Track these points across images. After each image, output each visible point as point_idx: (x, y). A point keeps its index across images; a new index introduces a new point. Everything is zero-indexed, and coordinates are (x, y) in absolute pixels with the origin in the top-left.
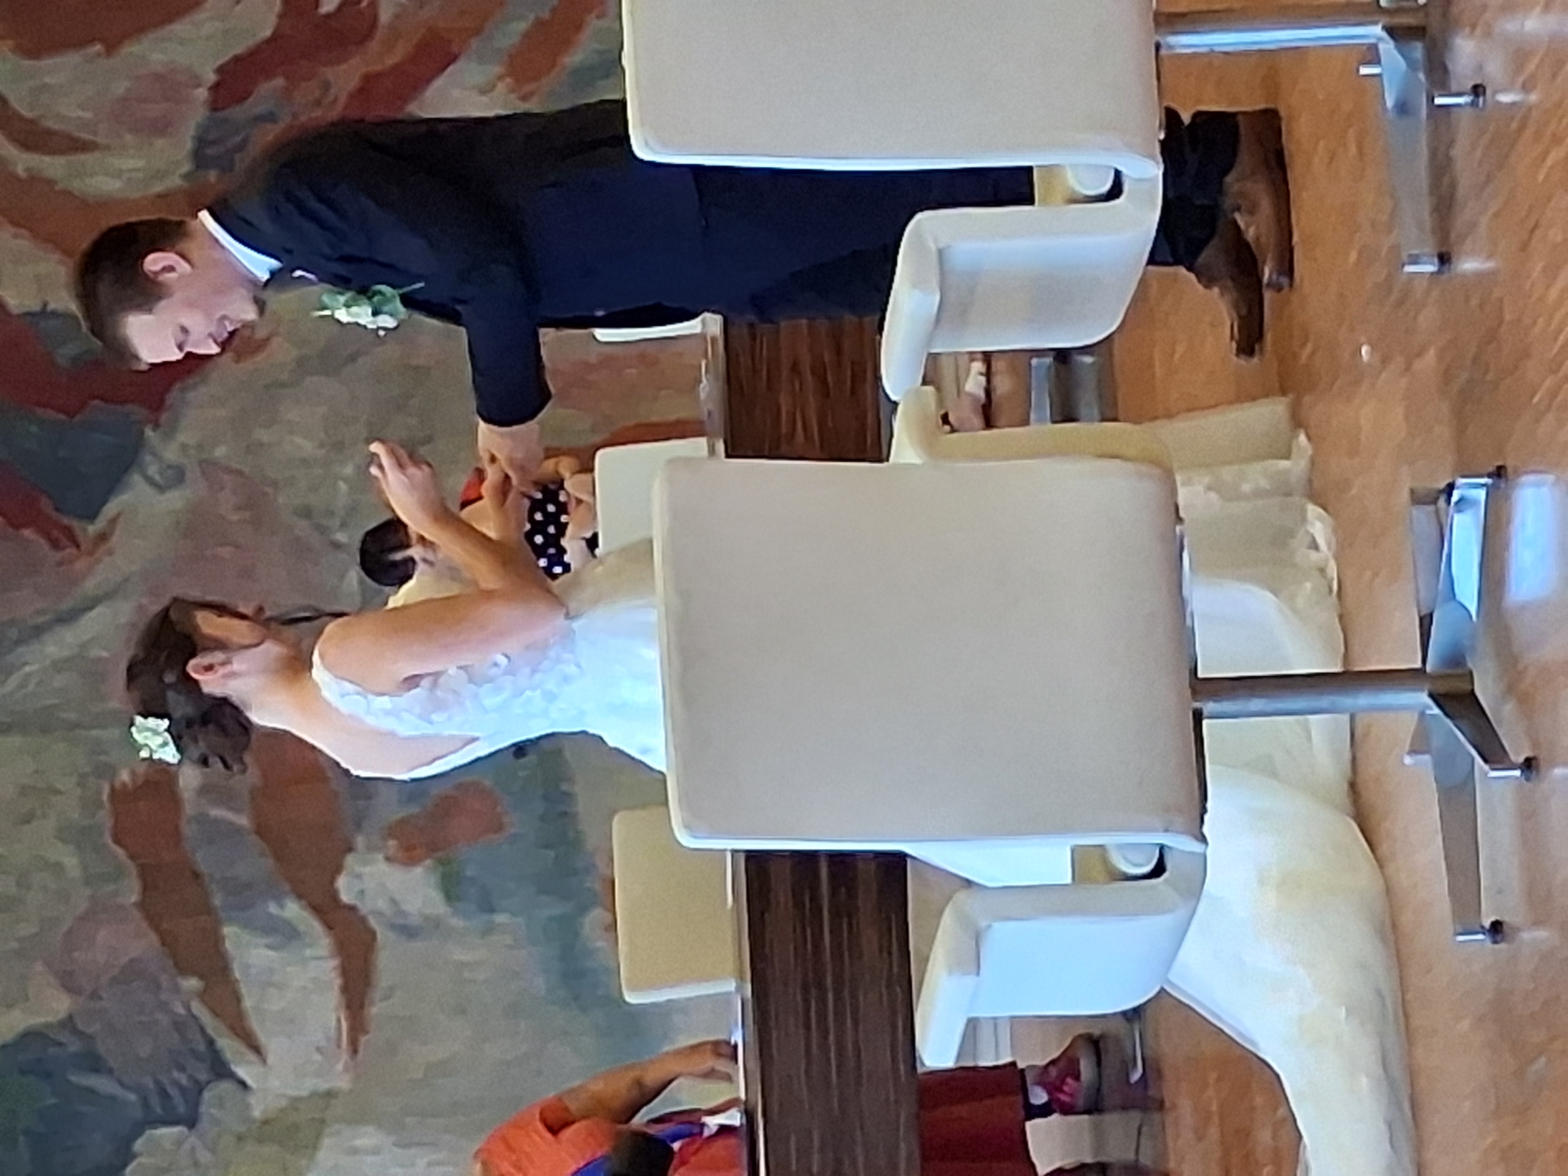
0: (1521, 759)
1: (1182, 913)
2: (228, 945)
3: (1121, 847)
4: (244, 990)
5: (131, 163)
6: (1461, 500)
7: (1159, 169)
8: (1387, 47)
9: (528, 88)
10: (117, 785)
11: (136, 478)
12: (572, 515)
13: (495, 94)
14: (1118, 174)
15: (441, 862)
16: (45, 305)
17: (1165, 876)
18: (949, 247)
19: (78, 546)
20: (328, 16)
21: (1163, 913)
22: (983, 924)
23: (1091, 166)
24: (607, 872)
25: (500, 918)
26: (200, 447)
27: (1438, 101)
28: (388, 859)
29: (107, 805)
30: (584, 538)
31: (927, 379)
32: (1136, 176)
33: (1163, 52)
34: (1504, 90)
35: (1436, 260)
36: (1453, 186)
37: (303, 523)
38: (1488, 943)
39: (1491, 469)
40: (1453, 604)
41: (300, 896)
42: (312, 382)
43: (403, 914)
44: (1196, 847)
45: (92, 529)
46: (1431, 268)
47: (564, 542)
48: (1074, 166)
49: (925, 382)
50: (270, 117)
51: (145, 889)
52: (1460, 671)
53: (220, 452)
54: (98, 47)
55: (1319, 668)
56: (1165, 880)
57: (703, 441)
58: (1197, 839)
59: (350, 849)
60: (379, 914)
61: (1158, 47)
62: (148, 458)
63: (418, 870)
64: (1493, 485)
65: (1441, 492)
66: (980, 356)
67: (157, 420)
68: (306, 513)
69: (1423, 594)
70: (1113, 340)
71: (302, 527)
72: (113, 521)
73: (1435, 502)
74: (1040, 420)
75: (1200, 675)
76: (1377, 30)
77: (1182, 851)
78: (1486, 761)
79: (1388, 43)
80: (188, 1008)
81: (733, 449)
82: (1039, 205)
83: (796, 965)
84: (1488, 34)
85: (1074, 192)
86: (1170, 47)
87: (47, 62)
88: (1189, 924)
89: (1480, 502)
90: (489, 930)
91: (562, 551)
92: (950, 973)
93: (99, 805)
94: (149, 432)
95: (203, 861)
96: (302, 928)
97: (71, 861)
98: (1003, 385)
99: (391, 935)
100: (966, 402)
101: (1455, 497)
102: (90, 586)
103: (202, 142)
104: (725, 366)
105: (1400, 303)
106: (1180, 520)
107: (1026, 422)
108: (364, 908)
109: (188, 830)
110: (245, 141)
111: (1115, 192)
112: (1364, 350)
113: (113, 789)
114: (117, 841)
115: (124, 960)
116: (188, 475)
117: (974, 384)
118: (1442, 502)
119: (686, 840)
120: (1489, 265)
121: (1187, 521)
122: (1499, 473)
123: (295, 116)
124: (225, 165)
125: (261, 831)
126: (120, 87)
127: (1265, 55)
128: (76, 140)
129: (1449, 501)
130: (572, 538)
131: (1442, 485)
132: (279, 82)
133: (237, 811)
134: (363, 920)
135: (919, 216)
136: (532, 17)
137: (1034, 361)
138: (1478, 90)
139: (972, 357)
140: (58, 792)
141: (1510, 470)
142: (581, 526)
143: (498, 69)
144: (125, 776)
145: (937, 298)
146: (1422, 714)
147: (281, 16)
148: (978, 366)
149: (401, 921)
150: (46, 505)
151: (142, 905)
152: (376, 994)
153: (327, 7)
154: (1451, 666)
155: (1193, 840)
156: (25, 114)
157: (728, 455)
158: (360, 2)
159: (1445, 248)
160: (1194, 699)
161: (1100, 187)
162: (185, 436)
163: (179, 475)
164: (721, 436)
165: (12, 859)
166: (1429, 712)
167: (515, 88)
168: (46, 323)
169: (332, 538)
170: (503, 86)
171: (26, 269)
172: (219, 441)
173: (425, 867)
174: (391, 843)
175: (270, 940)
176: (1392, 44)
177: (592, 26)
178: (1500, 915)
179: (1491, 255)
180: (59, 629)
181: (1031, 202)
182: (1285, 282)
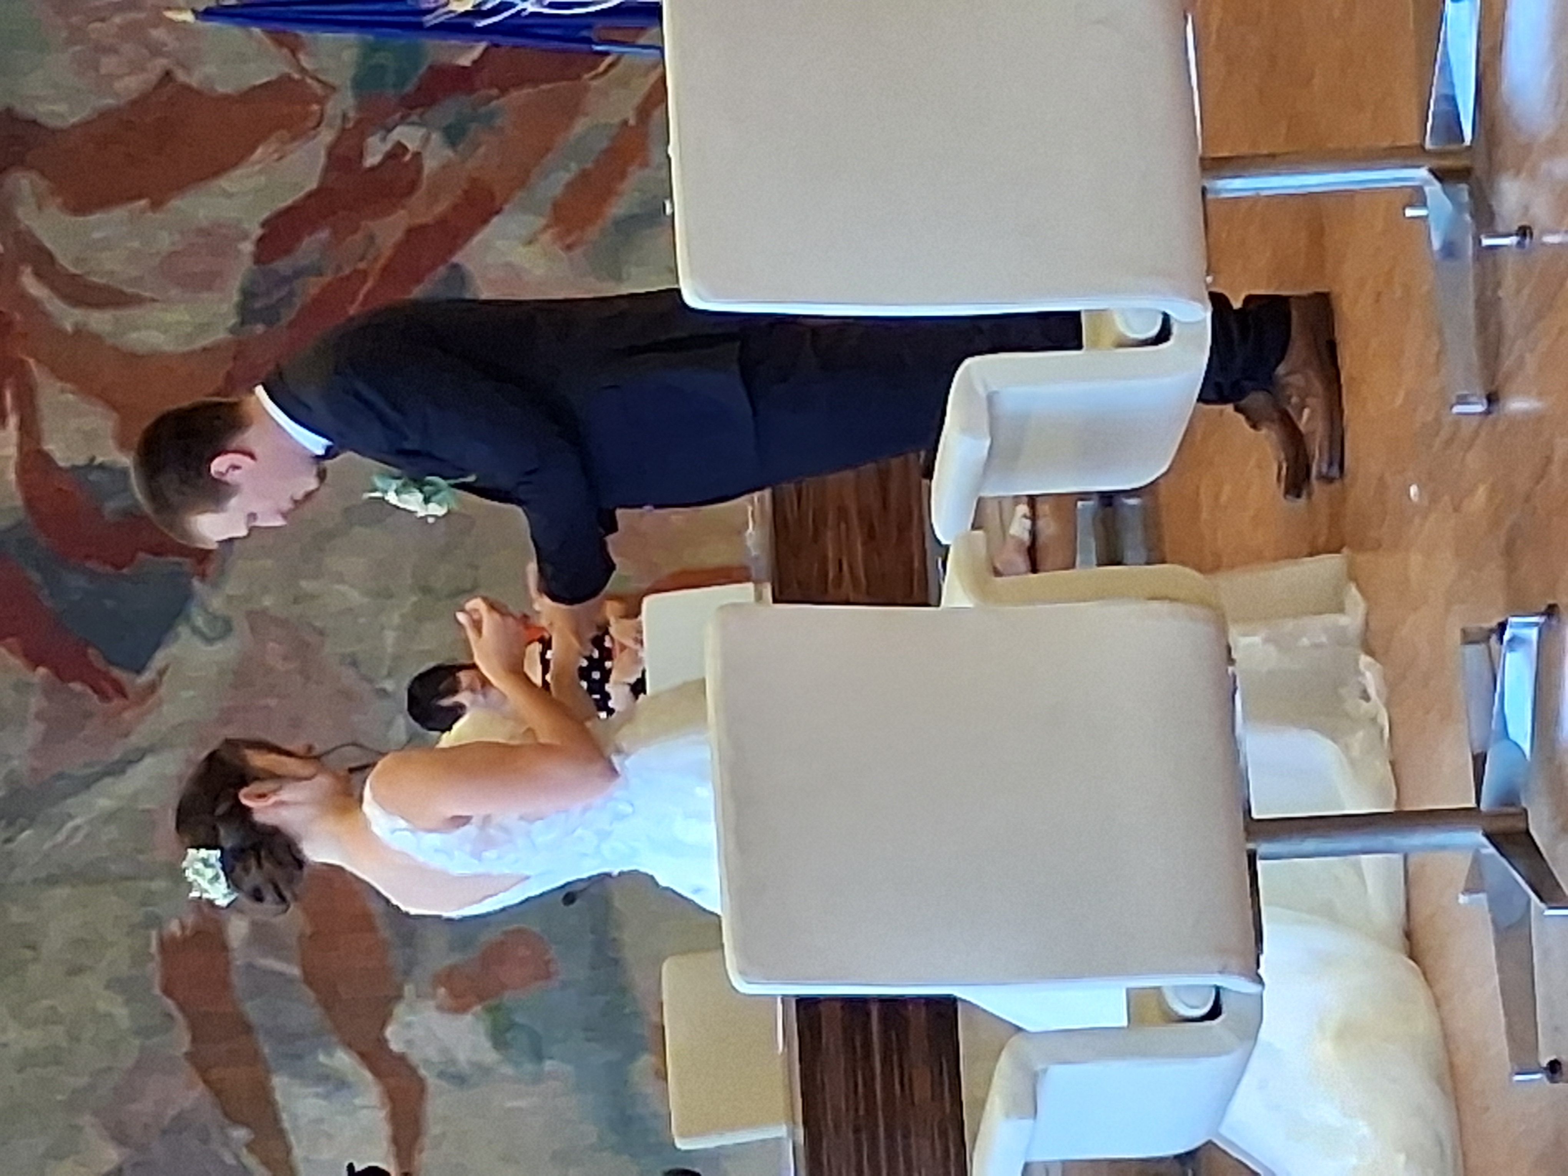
1: (1238, 1055)
2: (278, 1097)
3: (1176, 989)
4: (292, 1139)
5: (170, 317)
6: (1512, 640)
8: (1433, 189)
9: (572, 237)
10: (166, 937)
11: (183, 631)
12: (616, 661)
13: (537, 244)
14: (1166, 318)
15: (489, 1010)
16: (93, 459)
17: (1222, 1017)
18: (996, 392)
19: (124, 695)
20: (373, 169)
21: (1218, 1054)
22: (1040, 1067)
23: (1139, 309)
24: (655, 1018)
25: (549, 1065)
26: (247, 597)
27: (1486, 242)
28: (440, 1008)
29: (158, 958)
30: (629, 684)
31: (976, 525)
32: (1184, 320)
33: (1209, 196)
35: (1485, 401)
36: (1500, 326)
37: (351, 672)
38: (1547, 1082)
39: (1543, 608)
40: (1506, 743)
41: (349, 1046)
42: (358, 531)
43: (453, 1062)
44: (1252, 988)
45: (141, 681)
46: (1480, 408)
47: (608, 687)
48: (1123, 312)
49: (974, 527)
50: (316, 270)
51: (194, 1040)
52: (1511, 810)
53: (267, 602)
54: (143, 202)
55: (1377, 808)
56: (1223, 1021)
57: (750, 586)
58: (1254, 981)
59: (399, 998)
60: (427, 1062)
61: (1204, 191)
62: (195, 609)
63: (468, 1018)
64: (1543, 624)
65: (1492, 631)
66: (1026, 499)
67: (204, 571)
68: (352, 661)
69: (1475, 735)
70: (1159, 484)
71: (349, 677)
72: (161, 673)
73: (1486, 641)
74: (1086, 563)
75: (1255, 815)
76: (1423, 173)
77: (1239, 992)
78: (1542, 900)
79: (1433, 183)
80: (237, 1157)
81: (781, 593)
83: (847, 1110)
84: (1533, 173)
85: (1121, 333)
86: (1218, 191)
87: (94, 218)
88: (1246, 1066)
89: (1532, 641)
90: (537, 1079)
91: (606, 697)
92: (1007, 1115)
93: (148, 957)
94: (196, 583)
95: (252, 1010)
96: (351, 1078)
97: (121, 1013)
98: (1048, 527)
99: (441, 1083)
100: (1011, 545)
101: (1507, 637)
102: (140, 737)
103: (248, 294)
104: (771, 513)
105: (1449, 442)
106: (1231, 661)
107: (1072, 566)
108: (415, 1057)
109: (237, 980)
110: (291, 294)
111: (1164, 335)
112: (1413, 490)
113: (162, 944)
114: (168, 993)
115: (171, 1112)
116: (235, 624)
117: (1019, 528)
118: (1493, 641)
119: (744, 988)
120: (1539, 405)
121: (1239, 662)
122: (1551, 611)
123: (339, 269)
124: (270, 316)
125: (309, 978)
126: (165, 241)
127: (1310, 198)
128: (120, 293)
129: (1501, 640)
130: (616, 683)
131: (1494, 624)
132: (324, 235)
133: (287, 960)
134: (412, 1070)
135: (968, 362)
136: (573, 166)
137: (1080, 504)
138: (1525, 231)
139: (1017, 499)
140: (108, 944)
141: (1561, 611)
142: (625, 672)
143: (542, 221)
144: (174, 927)
145: (987, 443)
146: (1477, 855)
147: (326, 169)
148: (1023, 509)
149: (452, 1069)
150: (95, 657)
151: (190, 1056)
152: (426, 1141)
153: (372, 160)
154: (1506, 805)
155: (1249, 982)
156: (72, 270)
157: (776, 601)
158: (404, 154)
159: (1493, 388)
160: (1248, 840)
161: (1149, 330)
162: (232, 587)
163: (227, 628)
164: (768, 581)
165: (62, 1010)
166: (1484, 851)
167: (560, 237)
168: (93, 477)
169: (378, 686)
170: (547, 237)
171: (73, 423)
172: (265, 590)
173: (474, 1014)
174: (442, 991)
175: (320, 1090)
176: (1437, 185)
177: (636, 176)
178: (1556, 1054)
179: (1540, 395)
180: (108, 780)
181: (1079, 347)
182: (1335, 471)
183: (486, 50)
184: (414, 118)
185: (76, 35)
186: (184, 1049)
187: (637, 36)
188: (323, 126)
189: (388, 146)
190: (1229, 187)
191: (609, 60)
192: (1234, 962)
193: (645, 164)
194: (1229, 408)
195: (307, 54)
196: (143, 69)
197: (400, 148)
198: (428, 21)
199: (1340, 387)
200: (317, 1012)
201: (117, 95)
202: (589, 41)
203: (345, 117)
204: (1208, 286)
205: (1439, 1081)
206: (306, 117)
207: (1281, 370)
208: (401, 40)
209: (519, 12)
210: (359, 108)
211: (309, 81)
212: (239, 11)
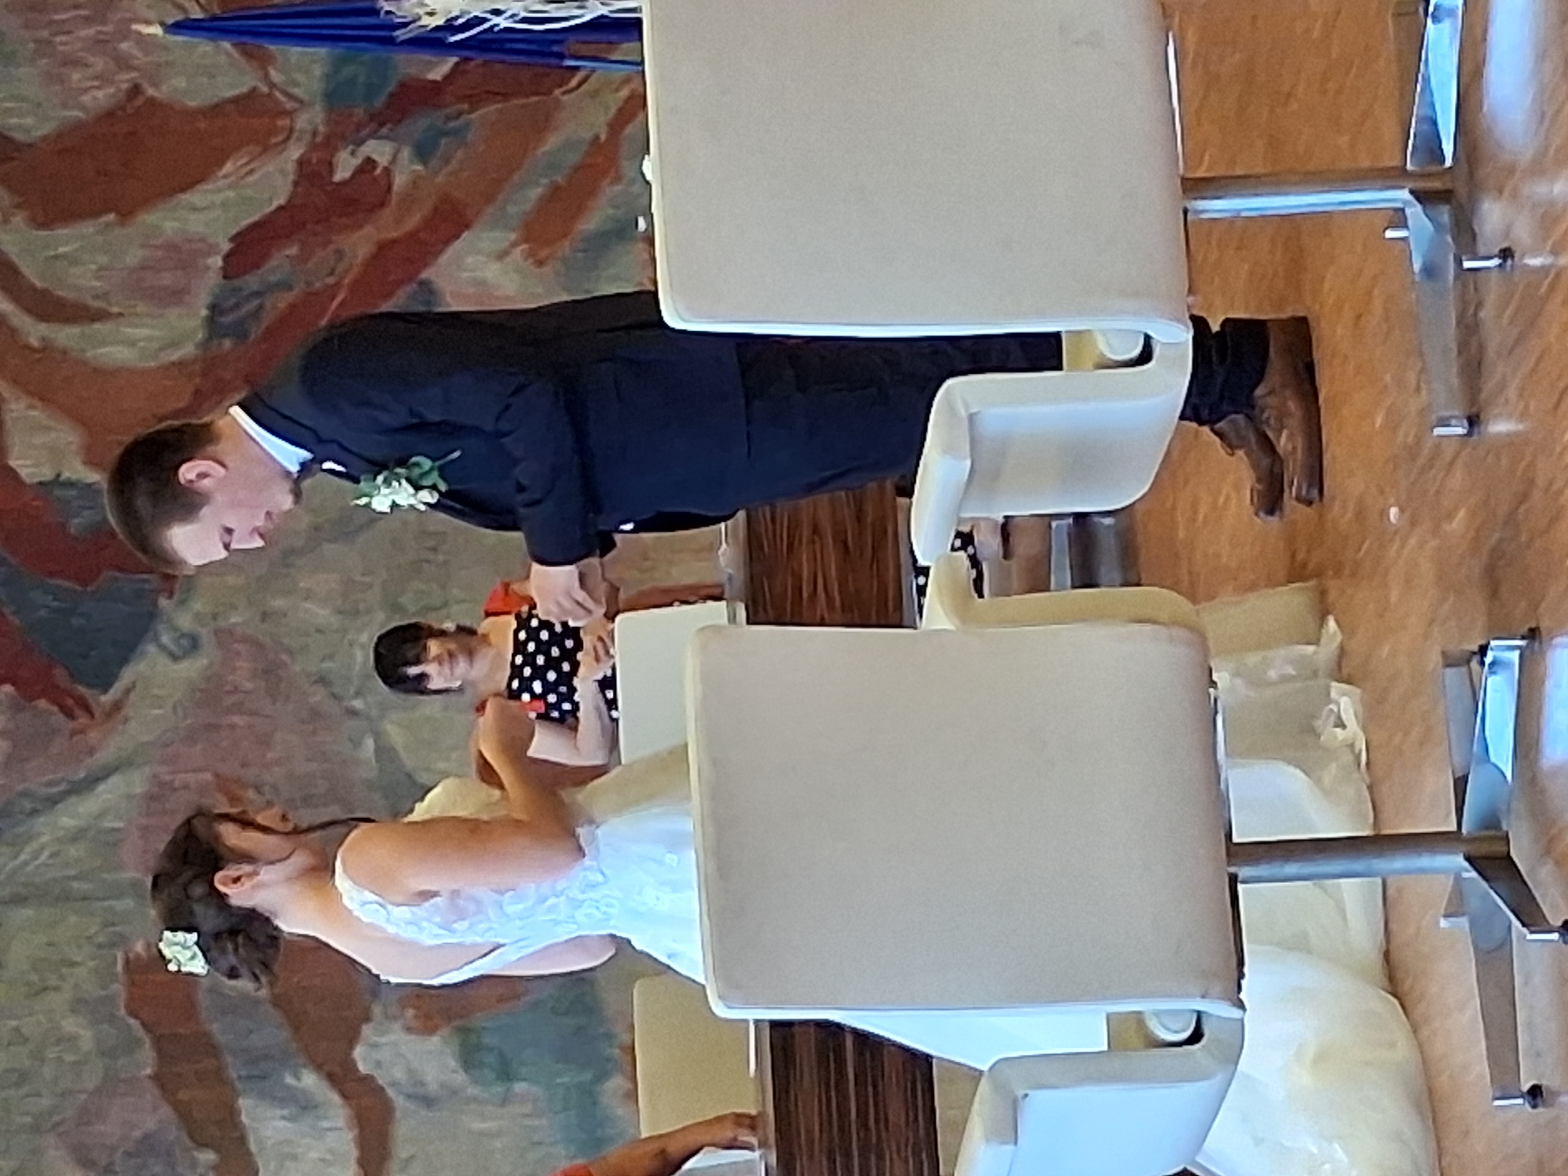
0: (1559, 923)
1: (1219, 1078)
2: (244, 1118)
3: (1157, 1014)
5: (141, 332)
6: (1493, 664)
7: (1188, 333)
8: (1415, 211)
9: (543, 253)
10: (131, 956)
11: (151, 648)
13: (508, 259)
14: (1148, 338)
15: (464, 1031)
16: (58, 475)
17: (1204, 1041)
18: (979, 412)
19: (91, 714)
20: (344, 183)
21: (1199, 1079)
22: (1020, 1093)
23: (1119, 330)
24: (625, 1038)
25: (520, 1087)
26: (215, 617)
27: (1467, 264)
28: (409, 1030)
29: (122, 977)
30: (597, 681)
32: (1165, 341)
33: (1190, 217)
34: (1535, 254)
35: (1466, 423)
36: (1481, 349)
37: (319, 691)
38: (1528, 1107)
39: (1524, 630)
40: (1487, 766)
41: (318, 1067)
42: (329, 549)
43: (422, 1084)
44: (1234, 1013)
45: (106, 699)
46: (1460, 431)
48: (1104, 332)
50: (285, 286)
52: (1492, 833)
53: (235, 619)
54: (112, 217)
55: (1352, 831)
56: (1202, 1046)
58: (1234, 1005)
59: (367, 1019)
60: (393, 1084)
61: (1186, 212)
62: (161, 627)
63: (436, 1039)
64: (1525, 647)
65: (1472, 654)
67: (169, 591)
68: (323, 680)
69: (1456, 758)
70: (1136, 507)
71: (318, 696)
72: (128, 691)
73: (1468, 662)
74: (1061, 586)
75: (1236, 839)
76: (1404, 195)
77: (1219, 1017)
78: (1524, 925)
79: (1415, 206)
81: (756, 612)
82: (1067, 371)
83: (822, 1133)
84: (1515, 195)
85: (1102, 354)
86: (1197, 212)
87: (62, 232)
88: (1226, 1091)
89: (1513, 664)
90: (505, 1101)
92: (988, 1140)
93: (114, 977)
94: (163, 601)
96: (317, 1098)
97: (86, 1037)
99: (411, 1106)
101: (1488, 660)
102: (105, 755)
103: (214, 308)
104: (746, 531)
105: (1429, 464)
106: (1213, 684)
107: (1047, 588)
110: (261, 307)
111: (1145, 356)
112: (1393, 512)
113: (127, 962)
114: (133, 1013)
115: (137, 1134)
116: (203, 644)
118: (1474, 664)
119: (720, 1010)
120: (1521, 427)
121: (1219, 685)
122: (1533, 634)
123: (309, 284)
124: (239, 332)
126: (134, 256)
127: (1289, 219)
128: (86, 308)
129: (1482, 663)
131: (1475, 648)
132: (293, 251)
135: (950, 382)
136: (545, 181)
137: (1055, 524)
138: (1506, 254)
140: (73, 964)
141: (1544, 633)
143: (513, 236)
145: (968, 463)
146: (1458, 878)
147: (296, 184)
149: (420, 1090)
150: (60, 675)
151: (157, 1078)
153: (342, 174)
154: (1487, 828)
155: (1230, 1006)
156: (38, 284)
157: (749, 622)
158: (375, 168)
159: (1474, 410)
160: (1229, 864)
161: (1130, 352)
162: (198, 605)
163: (193, 644)
164: (741, 601)
165: (25, 1031)
166: (1465, 875)
167: (530, 254)
168: (58, 492)
169: (345, 703)
170: (518, 252)
171: (39, 439)
172: (234, 607)
173: (443, 1037)
174: (410, 1012)
175: (285, 1112)
176: (1419, 208)
177: (610, 191)
178: (1538, 1079)
179: (1522, 417)
180: (73, 799)
181: (1059, 367)
182: (1315, 493)
183: (457, 64)
184: (384, 131)
185: (44, 47)
186: (149, 1071)
187: (609, 52)
188: (292, 141)
189: (357, 161)
190: (1207, 208)
191: (580, 76)
192: (1217, 988)
193: (618, 179)
194: (1206, 429)
195: (276, 69)
196: (111, 82)
197: (370, 163)
198: (398, 36)
199: (1318, 409)
200: (285, 1034)
201: (83, 108)
202: (561, 56)
203: (315, 134)
204: (1189, 308)
205: (1418, 1106)
206: (273, 131)
207: (1259, 391)
208: (373, 53)
209: (492, 27)
210: (328, 122)
211: (278, 94)
212: (206, 24)
